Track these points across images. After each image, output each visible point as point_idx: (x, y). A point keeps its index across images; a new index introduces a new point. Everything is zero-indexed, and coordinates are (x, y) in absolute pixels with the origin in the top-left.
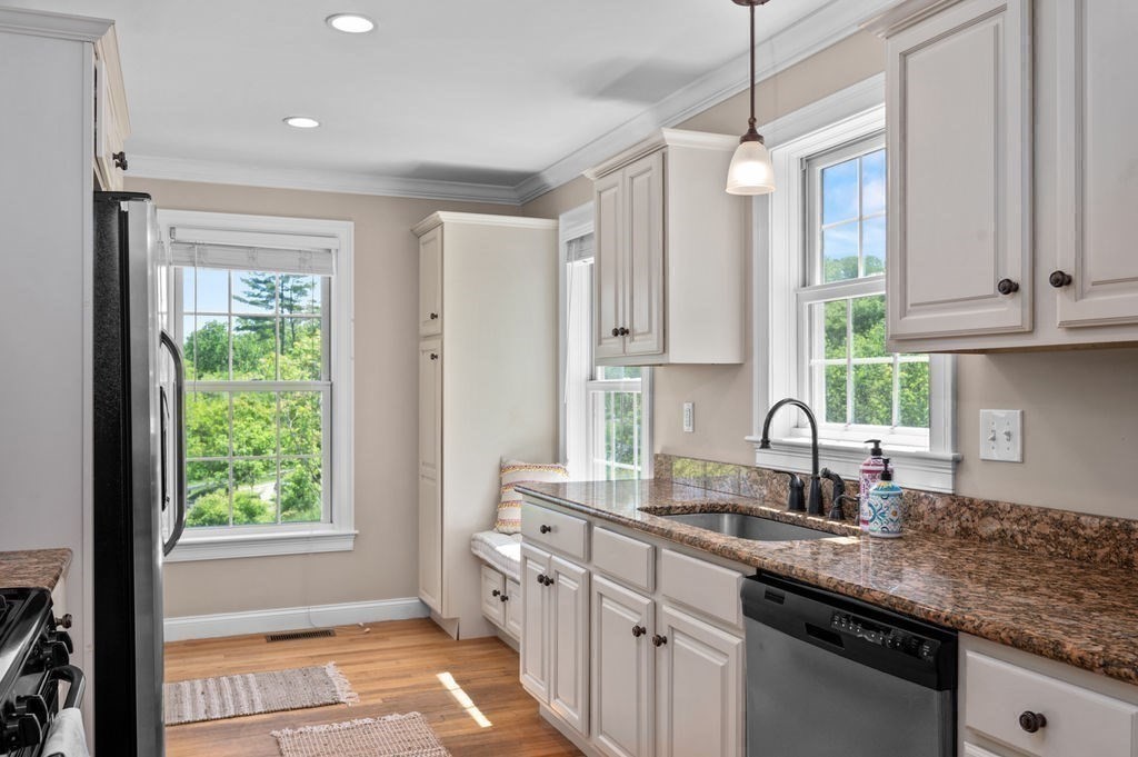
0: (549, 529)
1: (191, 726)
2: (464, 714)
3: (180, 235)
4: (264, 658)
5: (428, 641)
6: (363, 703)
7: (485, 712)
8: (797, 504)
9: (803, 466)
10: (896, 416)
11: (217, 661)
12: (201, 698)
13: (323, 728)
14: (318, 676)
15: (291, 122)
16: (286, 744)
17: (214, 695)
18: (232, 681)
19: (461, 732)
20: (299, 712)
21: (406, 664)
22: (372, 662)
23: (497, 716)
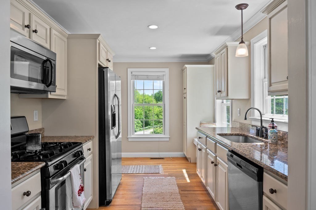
0: (201, 138)
1: (129, 174)
2: (185, 179)
3: (133, 73)
4: (148, 163)
5: (184, 162)
6: (164, 174)
7: (190, 179)
8: (258, 134)
9: (259, 124)
10: (275, 112)
11: (139, 162)
12: (133, 169)
13: (154, 178)
14: (157, 167)
15: (151, 48)
16: (145, 180)
17: (136, 169)
18: (140, 166)
19: (182, 182)
20: (151, 174)
21: (177, 167)
22: (170, 165)
23: (191, 180)
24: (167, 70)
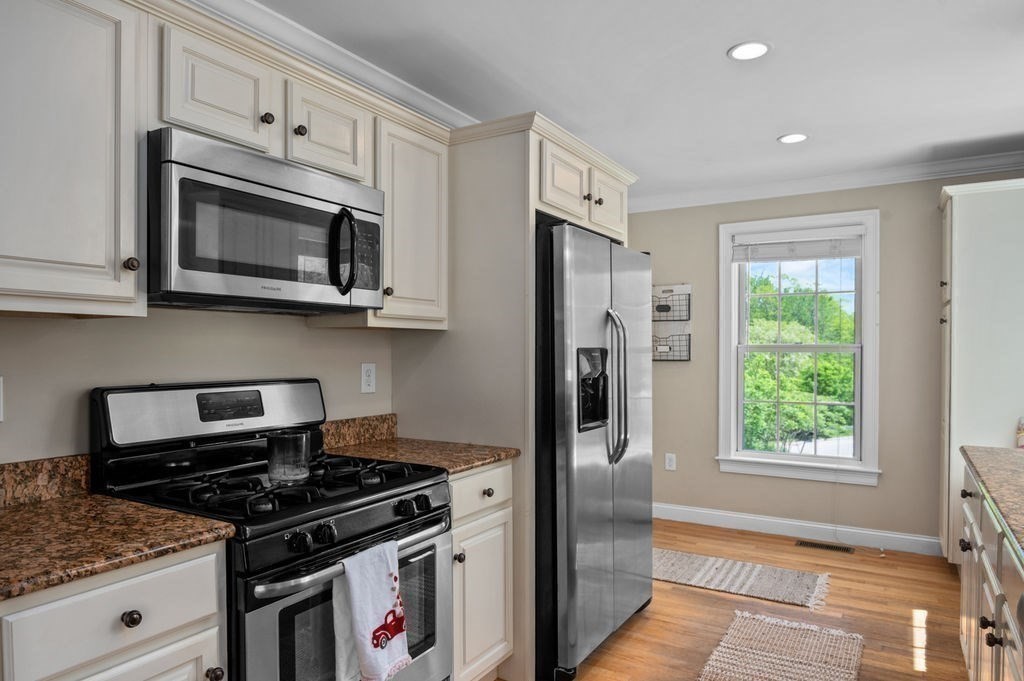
0: (970, 495)
1: (691, 588)
2: (908, 653)
3: (738, 241)
4: (786, 557)
5: (935, 580)
6: (823, 613)
11: (748, 549)
12: (712, 572)
13: (773, 621)
14: (807, 581)
15: (784, 140)
16: (737, 623)
17: (724, 571)
18: (744, 565)
19: (888, 666)
20: (769, 603)
21: (892, 592)
22: (864, 582)
23: (932, 664)
24: (871, 219)
